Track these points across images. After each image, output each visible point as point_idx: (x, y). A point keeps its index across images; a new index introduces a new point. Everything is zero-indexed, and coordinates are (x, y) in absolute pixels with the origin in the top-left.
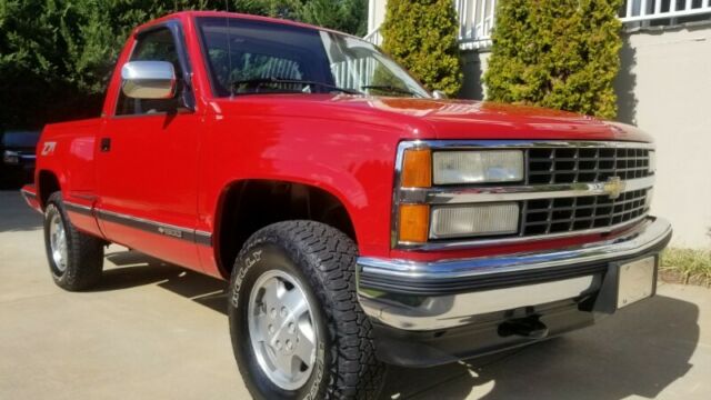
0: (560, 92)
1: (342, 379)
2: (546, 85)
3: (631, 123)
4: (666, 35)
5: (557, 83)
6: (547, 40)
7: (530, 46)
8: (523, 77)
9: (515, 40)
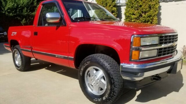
0: (144, 17)
1: (115, 92)
2: (141, 15)
3: (160, 25)
4: (169, 3)
5: (143, 15)
6: (141, 4)
7: (136, 5)
8: (135, 13)
9: (132, 4)
